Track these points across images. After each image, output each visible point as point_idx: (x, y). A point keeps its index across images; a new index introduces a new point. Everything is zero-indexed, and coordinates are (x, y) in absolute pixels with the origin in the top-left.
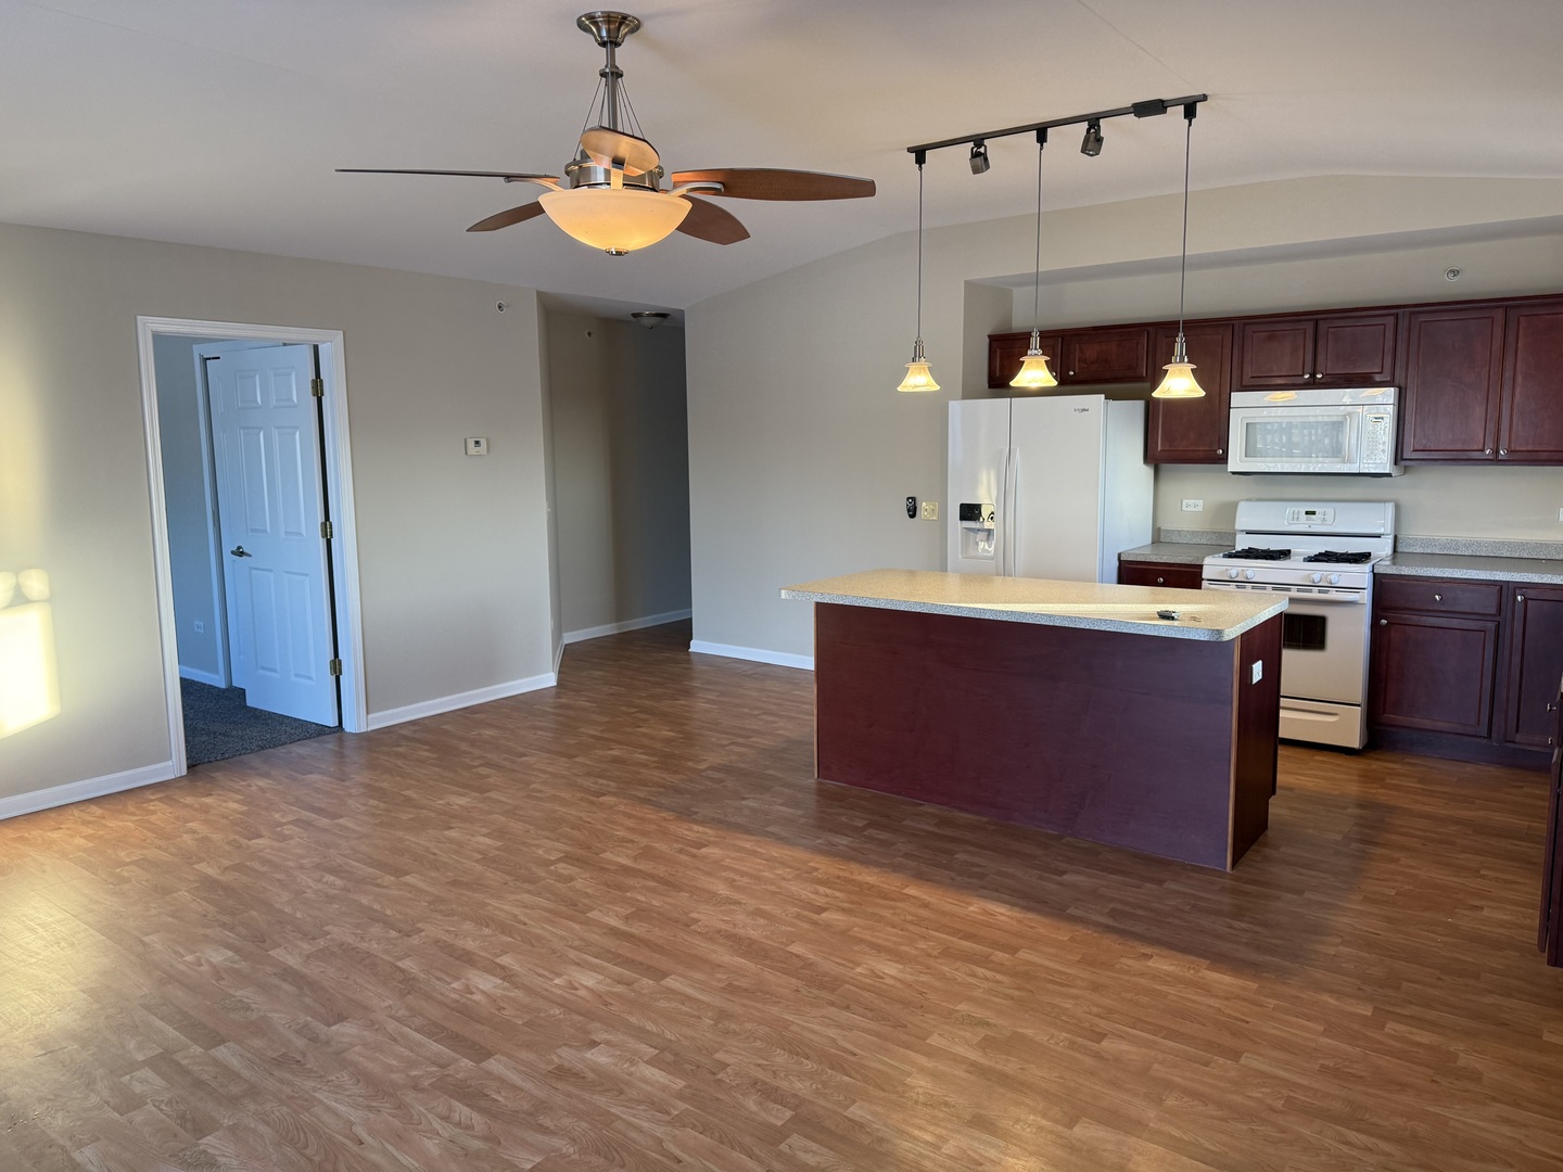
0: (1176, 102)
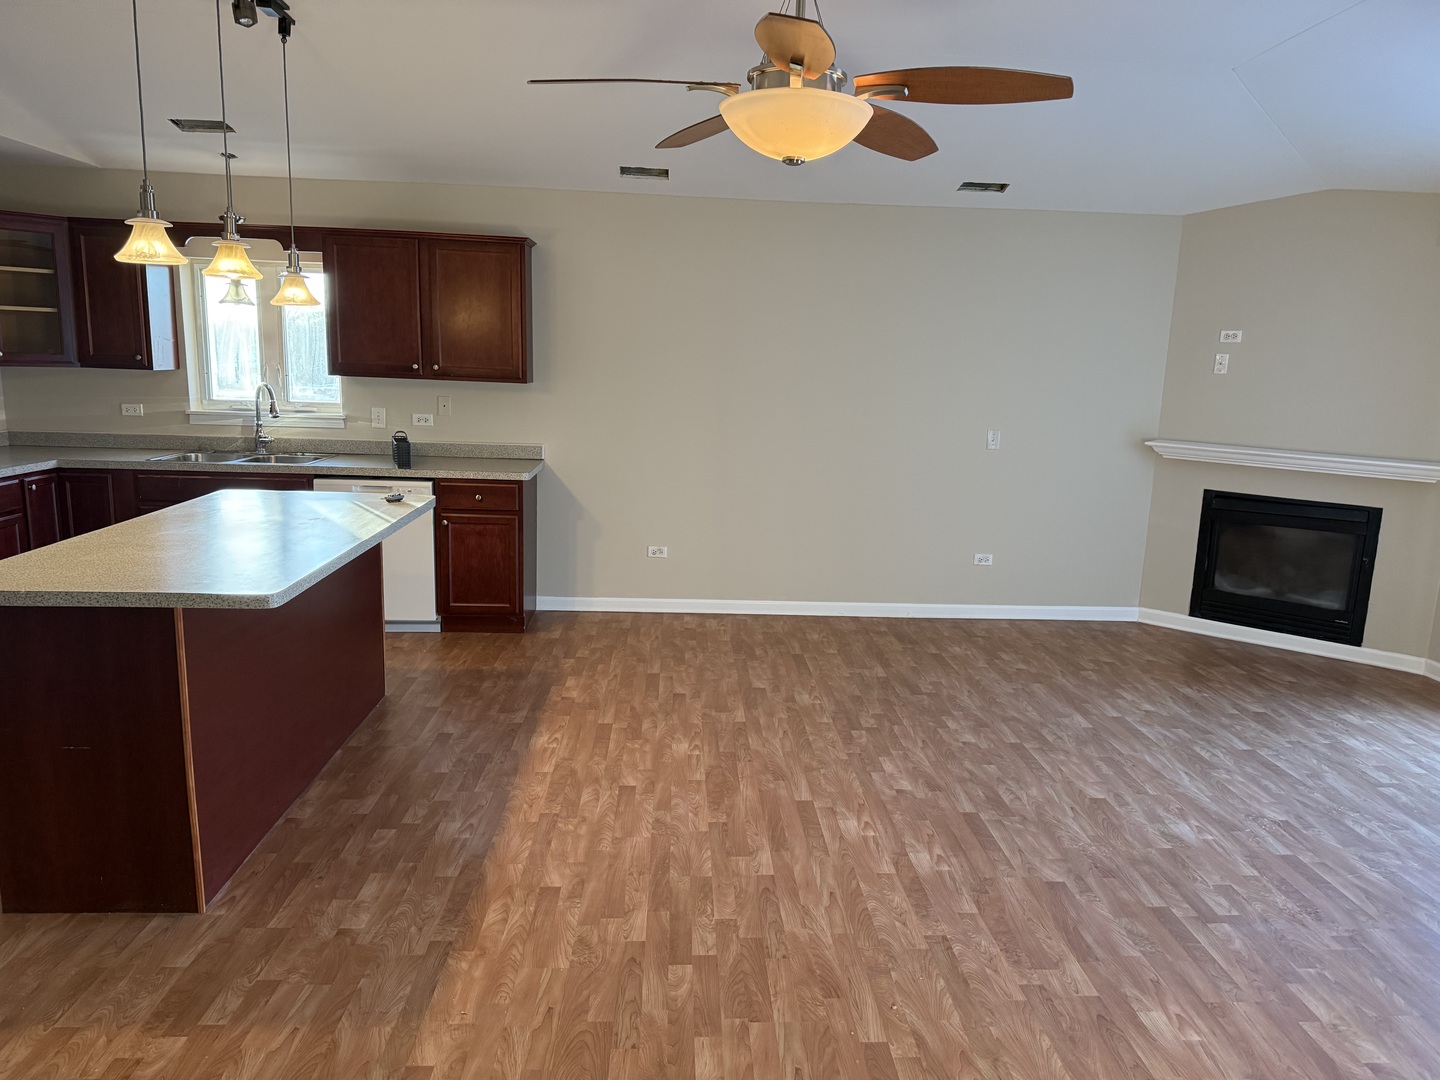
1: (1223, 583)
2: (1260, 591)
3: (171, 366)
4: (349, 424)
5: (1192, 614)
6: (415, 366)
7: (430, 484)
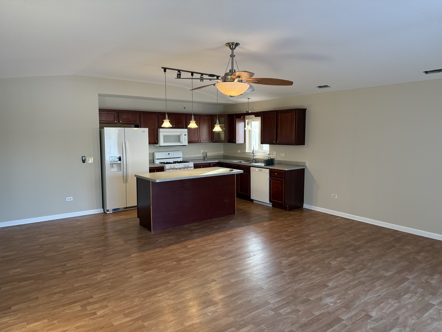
0: (216, 76)
3: (244, 143)
4: (269, 155)
6: (274, 142)
7: (269, 170)
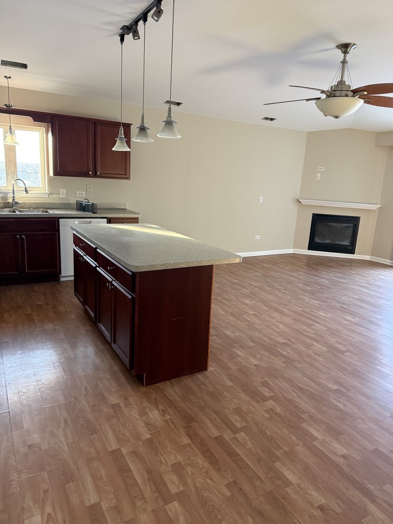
1: (317, 240)
2: (327, 241)
4: (50, 196)
5: (308, 249)
6: (90, 172)
7: (106, 220)
